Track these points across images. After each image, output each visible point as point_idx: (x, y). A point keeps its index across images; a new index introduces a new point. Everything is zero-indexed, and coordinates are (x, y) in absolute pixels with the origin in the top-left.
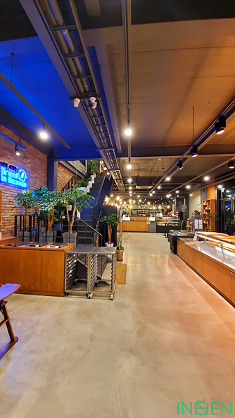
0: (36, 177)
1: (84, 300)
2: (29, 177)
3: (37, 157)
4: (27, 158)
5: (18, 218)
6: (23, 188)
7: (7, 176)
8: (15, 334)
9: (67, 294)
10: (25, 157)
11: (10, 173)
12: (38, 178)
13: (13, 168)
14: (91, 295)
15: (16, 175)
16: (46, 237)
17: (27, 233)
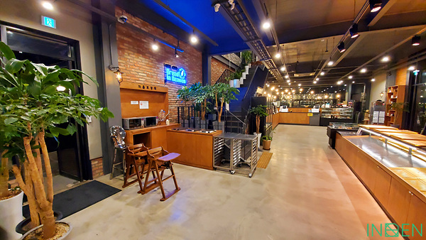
0: (193, 74)
1: (228, 174)
2: (188, 74)
3: (193, 55)
4: (186, 58)
5: (180, 109)
6: (183, 85)
7: (171, 75)
8: (179, 186)
9: (215, 169)
10: (184, 57)
11: (173, 73)
12: (195, 74)
13: (175, 68)
14: (233, 172)
15: (177, 74)
16: (200, 124)
17: (186, 121)
